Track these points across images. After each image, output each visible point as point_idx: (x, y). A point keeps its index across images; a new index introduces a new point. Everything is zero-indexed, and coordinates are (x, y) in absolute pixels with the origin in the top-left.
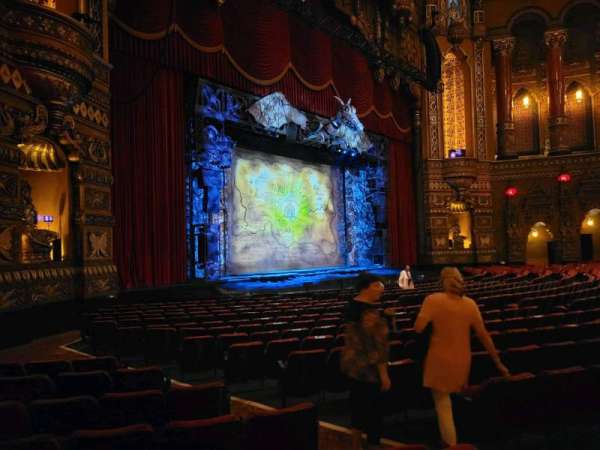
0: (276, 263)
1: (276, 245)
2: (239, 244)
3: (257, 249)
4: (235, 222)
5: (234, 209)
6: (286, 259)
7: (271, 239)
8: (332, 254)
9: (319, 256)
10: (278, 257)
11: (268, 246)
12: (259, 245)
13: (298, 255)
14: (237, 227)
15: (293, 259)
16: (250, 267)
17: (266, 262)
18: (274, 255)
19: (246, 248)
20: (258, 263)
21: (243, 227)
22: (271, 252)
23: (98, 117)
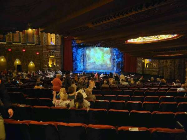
0: (95, 69)
1: (95, 65)
2: (87, 65)
4: (86, 61)
5: (86, 58)
8: (110, 67)
9: (106, 68)
10: (96, 67)
11: (93, 65)
12: (91, 65)
13: (101, 67)
16: (89, 69)
17: (93, 69)
18: (94, 67)
19: (89, 66)
21: (88, 61)
23: (58, 51)
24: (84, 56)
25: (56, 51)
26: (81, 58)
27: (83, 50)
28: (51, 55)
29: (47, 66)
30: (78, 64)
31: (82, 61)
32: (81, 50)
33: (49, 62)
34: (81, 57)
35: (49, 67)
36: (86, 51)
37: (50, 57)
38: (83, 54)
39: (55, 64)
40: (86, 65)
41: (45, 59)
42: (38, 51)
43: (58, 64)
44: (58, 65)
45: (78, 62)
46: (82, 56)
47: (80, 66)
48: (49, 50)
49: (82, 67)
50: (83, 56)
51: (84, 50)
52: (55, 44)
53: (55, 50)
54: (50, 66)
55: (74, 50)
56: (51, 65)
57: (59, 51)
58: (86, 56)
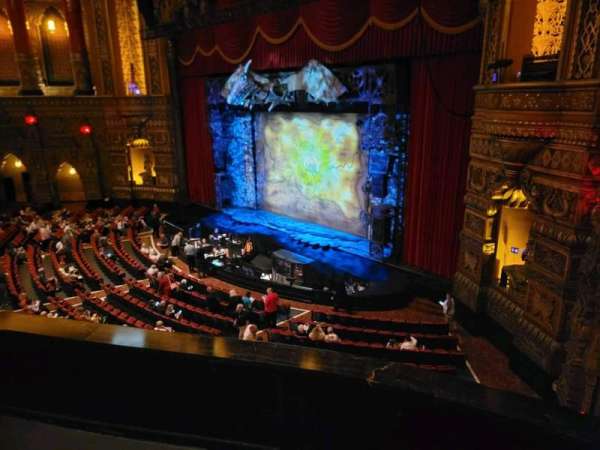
0: (297, 211)
1: (298, 196)
2: (270, 188)
3: (283, 195)
4: (266, 172)
5: (265, 160)
6: (306, 210)
7: (295, 189)
8: (353, 219)
9: (338, 216)
10: (299, 206)
11: (292, 195)
12: (285, 193)
13: (318, 210)
14: (269, 176)
15: (313, 212)
16: (276, 208)
17: (288, 208)
18: (296, 204)
19: (275, 192)
20: (282, 206)
21: (274, 176)
22: (293, 200)
23: (159, 123)
24: (256, 149)
25: (151, 122)
26: (246, 157)
27: (252, 122)
28: (135, 138)
29: (126, 178)
30: (238, 180)
31: (251, 169)
32: (245, 123)
33: (130, 164)
34: (247, 153)
35: (132, 183)
36: (263, 129)
37: (133, 146)
38: (254, 143)
39: (154, 174)
40: (266, 191)
41: (115, 151)
42: (86, 121)
43: (164, 176)
44: (164, 180)
45: (237, 172)
46: (251, 150)
47: (246, 192)
48: (125, 117)
49: (251, 196)
50: (254, 149)
51: (258, 123)
52: (144, 92)
53: (150, 116)
54: (139, 180)
55: (216, 126)
56: (141, 175)
57: (164, 123)
58: (263, 150)
